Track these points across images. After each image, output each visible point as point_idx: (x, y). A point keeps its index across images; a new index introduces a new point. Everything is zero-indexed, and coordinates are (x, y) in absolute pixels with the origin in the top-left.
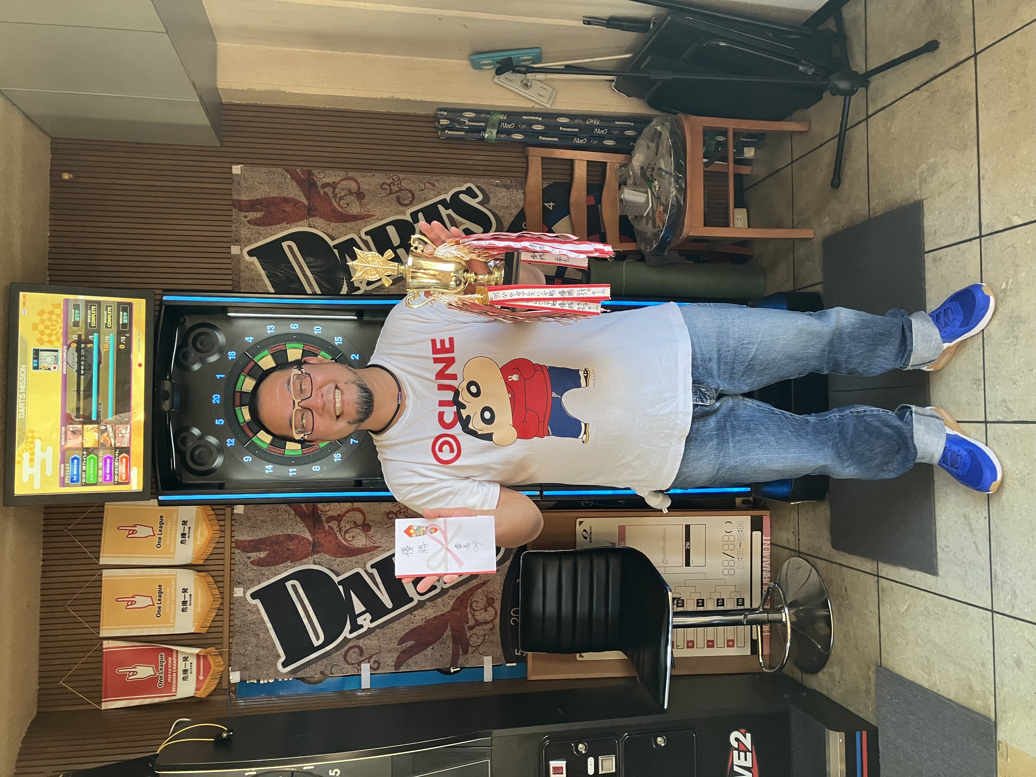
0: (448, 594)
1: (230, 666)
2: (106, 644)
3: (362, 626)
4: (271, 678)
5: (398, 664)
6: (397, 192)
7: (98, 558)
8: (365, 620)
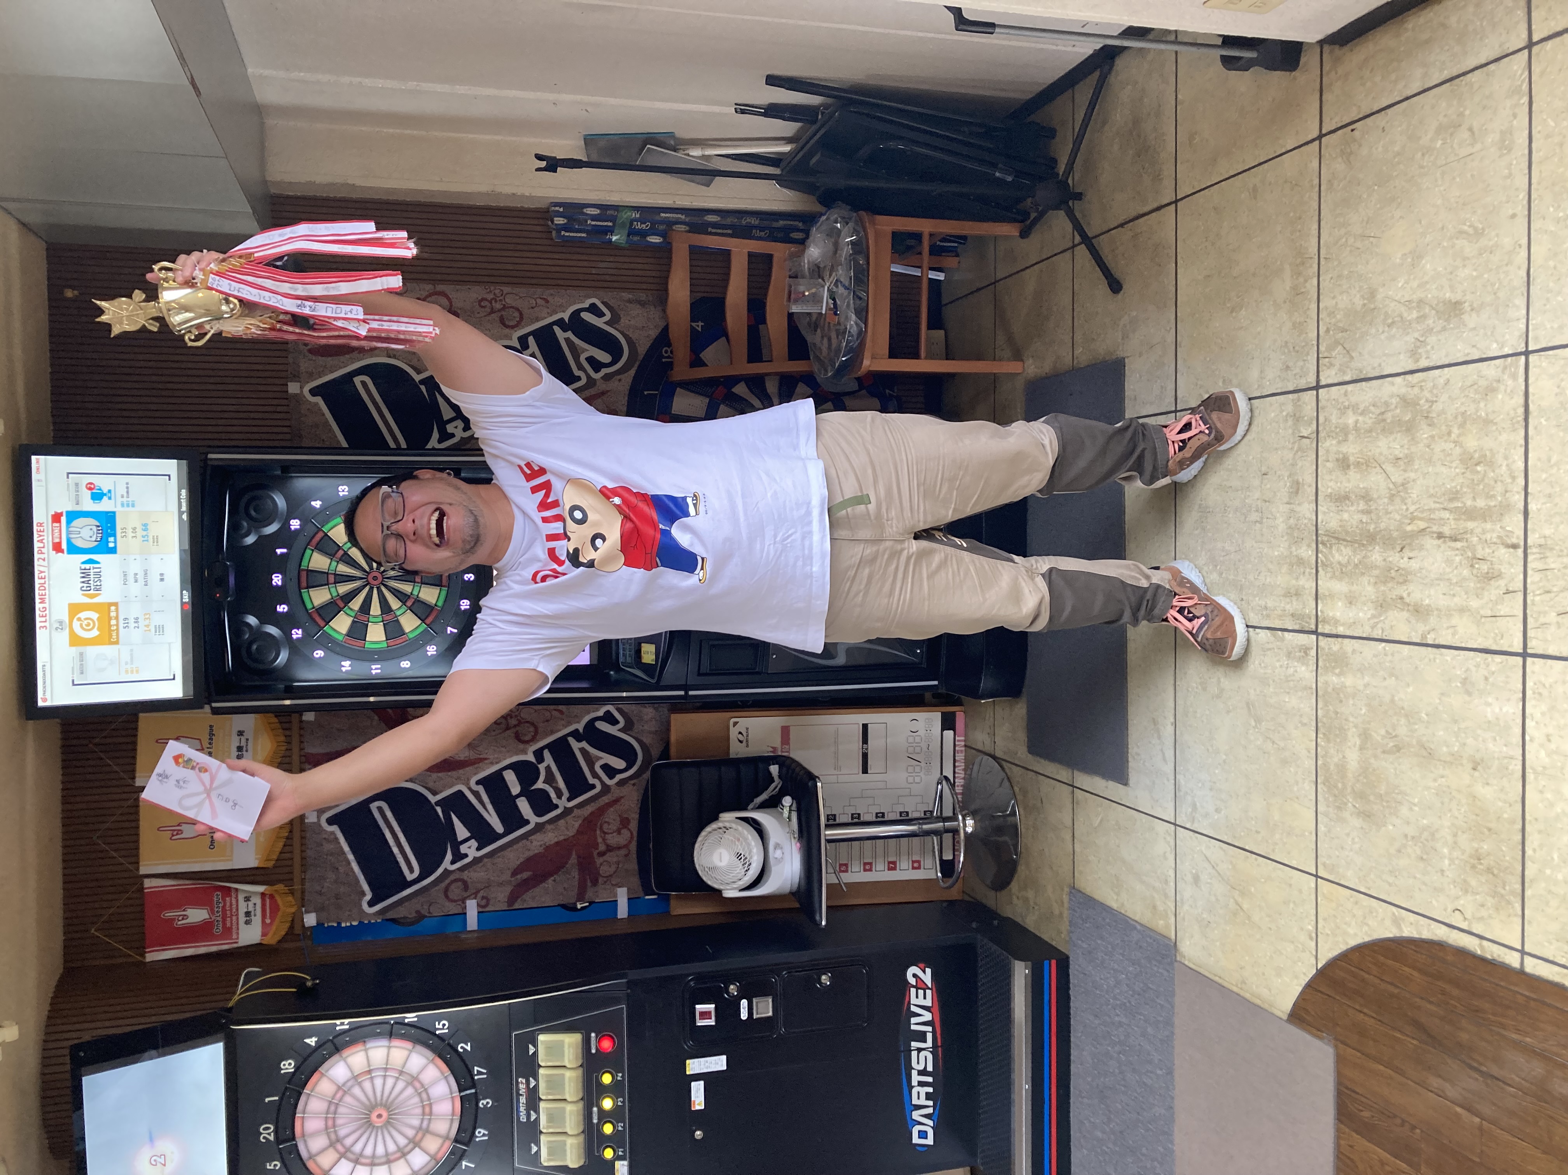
0: (573, 815)
1: (303, 906)
2: (148, 883)
3: (466, 856)
4: (354, 920)
5: (512, 900)
6: (499, 311)
7: (134, 778)
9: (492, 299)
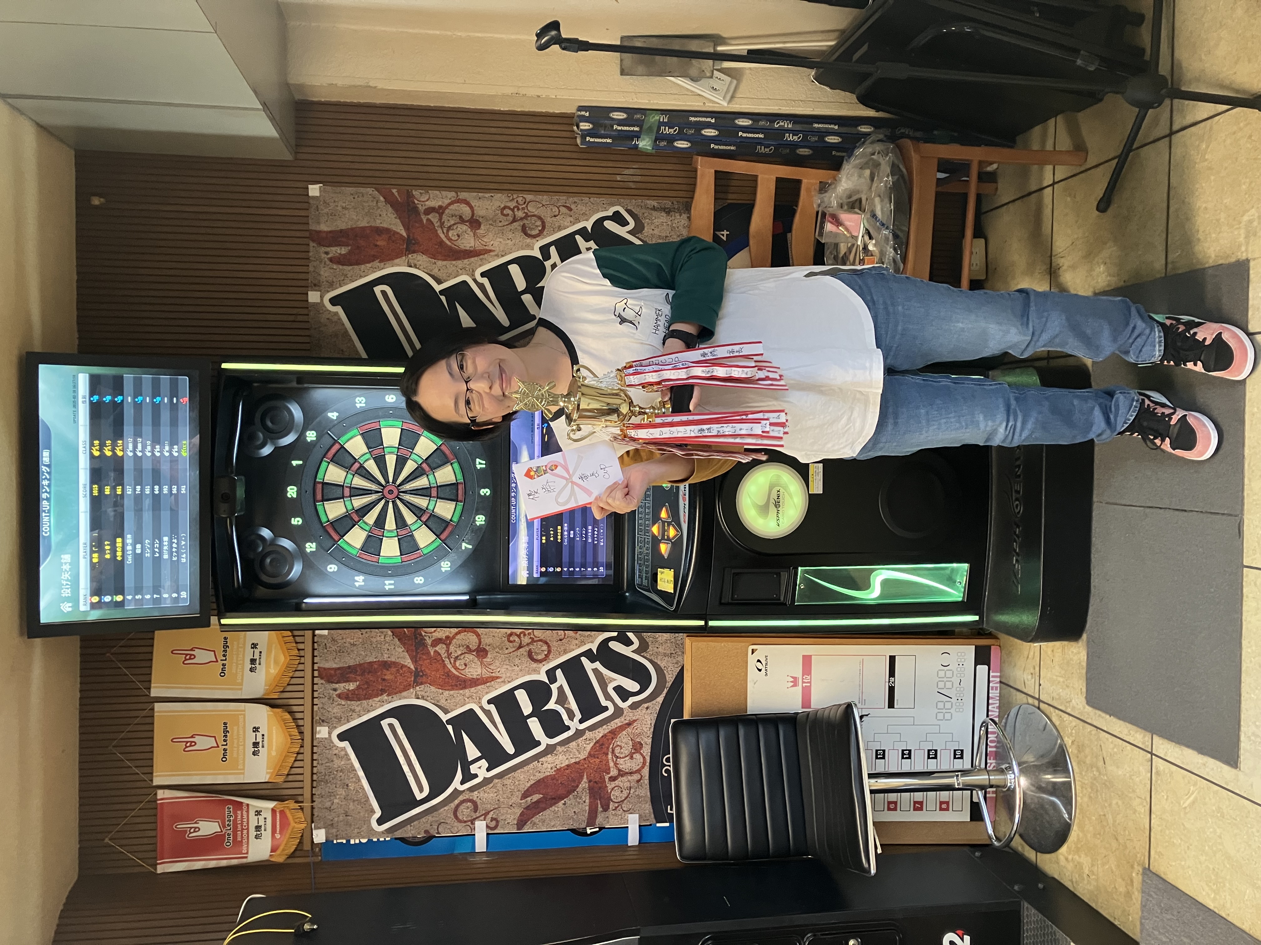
0: (584, 737)
1: (312, 822)
2: (161, 794)
3: (476, 776)
4: (363, 838)
5: (521, 823)
6: (522, 219)
7: (149, 689)
8: (480, 768)
9: (514, 207)
